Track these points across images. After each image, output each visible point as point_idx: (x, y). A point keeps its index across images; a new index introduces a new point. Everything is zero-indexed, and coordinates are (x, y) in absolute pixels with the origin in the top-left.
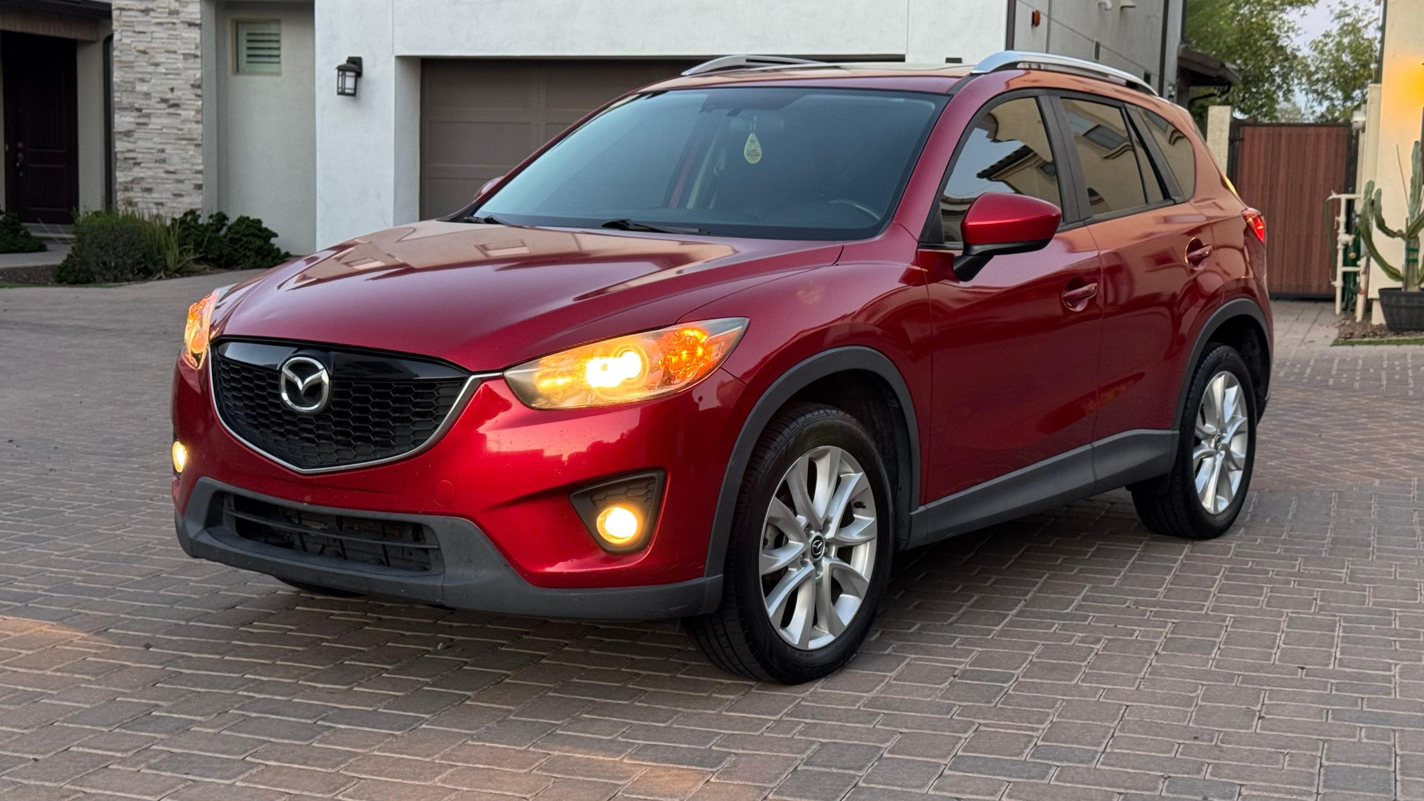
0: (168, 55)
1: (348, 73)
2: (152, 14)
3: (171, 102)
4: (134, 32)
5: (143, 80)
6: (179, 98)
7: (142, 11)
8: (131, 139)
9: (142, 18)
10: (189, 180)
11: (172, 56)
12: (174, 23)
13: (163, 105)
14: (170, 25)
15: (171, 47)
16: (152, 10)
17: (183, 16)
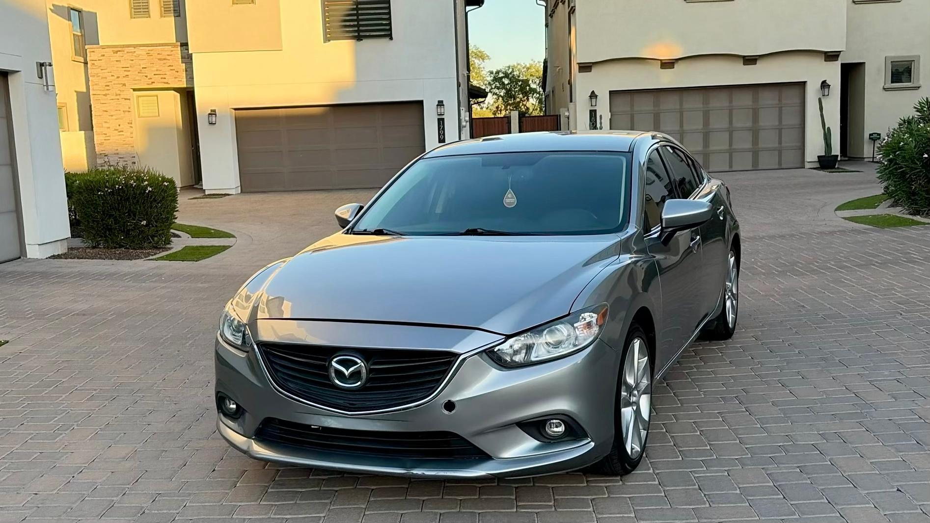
0: (116, 112)
1: (213, 116)
2: (108, 96)
3: (119, 130)
4: (101, 103)
5: (106, 122)
6: (123, 128)
7: (104, 95)
8: (103, 146)
9: (105, 97)
10: (130, 160)
11: (118, 112)
12: (118, 99)
13: (117, 132)
14: (117, 100)
15: (118, 109)
16: (108, 94)
17: (122, 96)
